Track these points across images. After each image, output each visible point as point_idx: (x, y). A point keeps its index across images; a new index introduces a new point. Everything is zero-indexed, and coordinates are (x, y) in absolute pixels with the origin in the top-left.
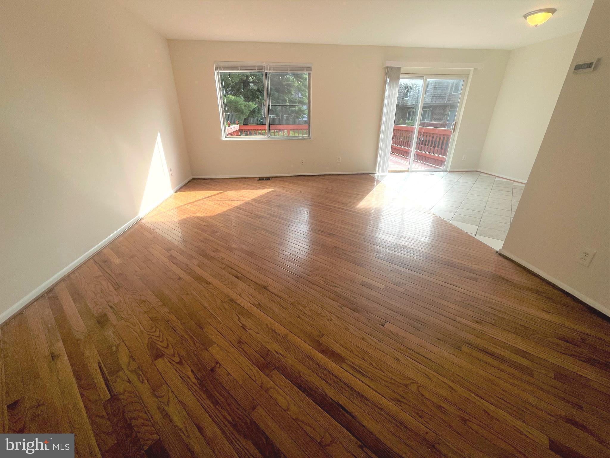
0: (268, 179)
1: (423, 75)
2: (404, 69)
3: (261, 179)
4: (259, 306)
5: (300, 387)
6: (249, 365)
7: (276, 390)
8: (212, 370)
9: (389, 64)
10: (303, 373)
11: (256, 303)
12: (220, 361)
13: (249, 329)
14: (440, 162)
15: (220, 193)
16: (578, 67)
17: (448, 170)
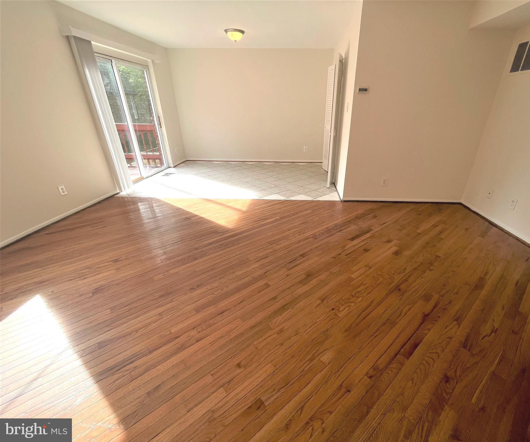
1: (110, 58)
9: (75, 32)
16: (360, 90)
17: (172, 166)
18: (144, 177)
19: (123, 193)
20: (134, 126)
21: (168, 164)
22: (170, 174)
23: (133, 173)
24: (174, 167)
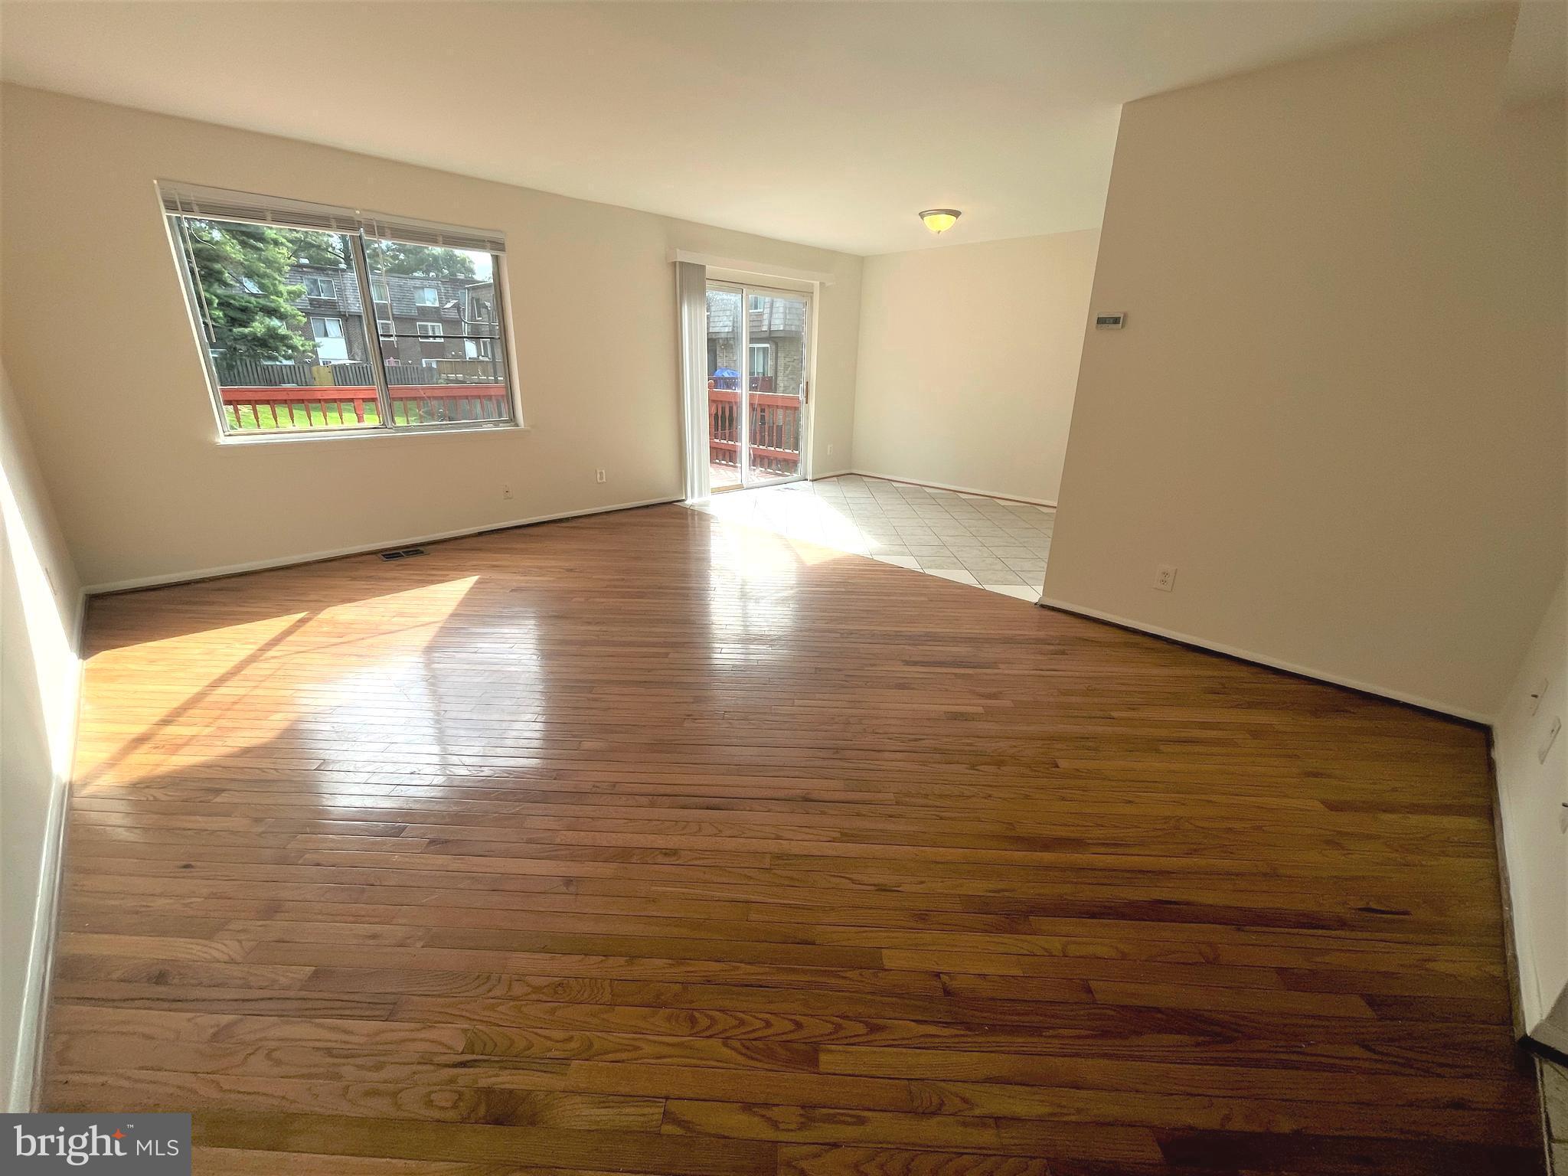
0: (413, 550)
1: (741, 286)
2: (711, 270)
3: (391, 555)
4: (847, 837)
5: (1093, 916)
6: (988, 939)
7: (1075, 943)
8: (947, 992)
9: (683, 257)
10: (1066, 894)
11: (838, 835)
12: (937, 969)
13: (899, 887)
14: (790, 464)
15: (303, 621)
16: (1101, 321)
17: (810, 477)
18: (745, 486)
19: (689, 502)
20: (751, 396)
21: (806, 474)
22: (792, 489)
23: (721, 476)
24: (812, 481)
